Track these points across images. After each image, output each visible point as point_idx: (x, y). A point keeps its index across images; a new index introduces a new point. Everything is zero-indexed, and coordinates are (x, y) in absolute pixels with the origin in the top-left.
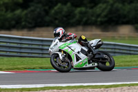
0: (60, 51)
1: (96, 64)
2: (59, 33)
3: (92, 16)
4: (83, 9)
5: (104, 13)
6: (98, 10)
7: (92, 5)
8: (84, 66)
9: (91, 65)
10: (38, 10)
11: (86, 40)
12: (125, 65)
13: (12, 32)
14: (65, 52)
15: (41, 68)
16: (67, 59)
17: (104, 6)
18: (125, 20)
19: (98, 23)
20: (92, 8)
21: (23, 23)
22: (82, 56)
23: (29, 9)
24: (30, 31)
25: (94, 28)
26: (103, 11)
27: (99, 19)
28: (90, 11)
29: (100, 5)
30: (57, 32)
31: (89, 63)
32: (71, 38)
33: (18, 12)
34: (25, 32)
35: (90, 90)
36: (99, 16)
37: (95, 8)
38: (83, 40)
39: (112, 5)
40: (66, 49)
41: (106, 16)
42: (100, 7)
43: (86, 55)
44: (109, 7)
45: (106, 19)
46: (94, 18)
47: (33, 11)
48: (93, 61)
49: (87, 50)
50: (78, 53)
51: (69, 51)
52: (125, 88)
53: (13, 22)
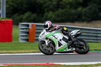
1: (74, 49)
8: (65, 51)
9: (70, 50)
10: (94, 8)
11: (67, 31)
13: (75, 24)
15: (95, 50)
16: (51, 45)
21: (83, 18)
22: (63, 42)
23: (88, 7)
24: (88, 23)
31: (69, 48)
33: (80, 9)
34: (85, 24)
38: (65, 31)
43: (67, 42)
47: (90, 9)
50: (60, 40)
53: (76, 17)
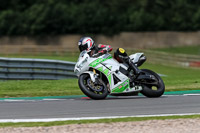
0: (91, 69)
2: (86, 45)
3: (23, 21)
4: (10, 12)
5: (41, 18)
6: (31, 14)
7: (24, 6)
12: (72, 93)
14: (97, 71)
17: (39, 7)
18: (70, 28)
19: (32, 32)
20: (22, 10)
25: (26, 39)
26: (39, 14)
27: (33, 27)
28: (20, 15)
29: (35, 6)
30: (84, 43)
32: (105, 52)
35: (23, 129)
36: (32, 22)
37: (26, 11)
39: (52, 6)
40: (99, 67)
41: (43, 22)
42: (35, 9)
44: (48, 9)
45: (43, 26)
46: (25, 26)
48: (136, 84)
49: (126, 68)
51: (103, 69)
52: (73, 126)
